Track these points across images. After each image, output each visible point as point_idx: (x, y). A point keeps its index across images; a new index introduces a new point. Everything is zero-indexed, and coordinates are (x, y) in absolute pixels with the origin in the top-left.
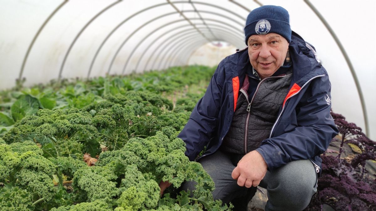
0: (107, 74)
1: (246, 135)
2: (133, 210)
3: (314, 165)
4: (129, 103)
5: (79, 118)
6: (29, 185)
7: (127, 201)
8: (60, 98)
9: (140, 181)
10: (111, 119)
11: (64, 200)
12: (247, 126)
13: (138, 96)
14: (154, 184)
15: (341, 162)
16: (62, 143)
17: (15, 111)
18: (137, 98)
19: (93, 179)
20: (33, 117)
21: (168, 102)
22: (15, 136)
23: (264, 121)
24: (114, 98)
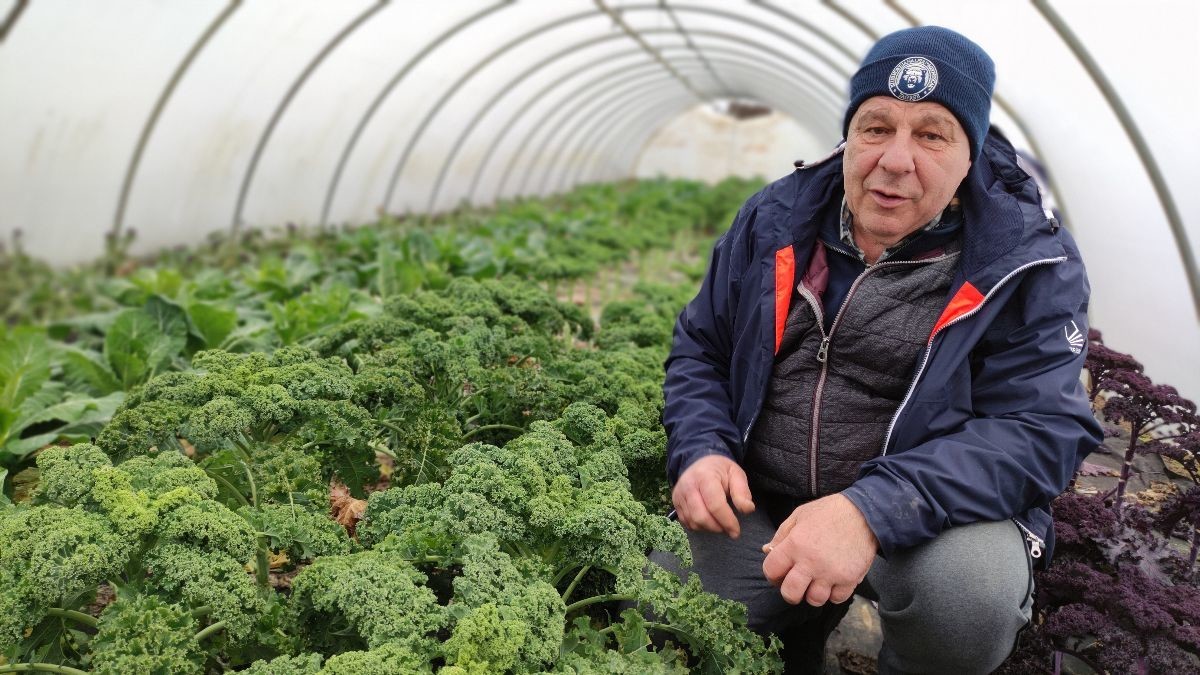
0: (382, 211)
1: (814, 439)
2: (489, 673)
3: (1024, 535)
4: (463, 326)
5: (316, 380)
6: (186, 590)
7: (472, 648)
8: (245, 298)
9: (506, 584)
10: (410, 380)
11: (284, 635)
12: (816, 410)
13: (487, 299)
14: (547, 594)
15: (1123, 518)
16: (270, 457)
17: (119, 349)
18: (484, 306)
19: (373, 581)
20: (179, 377)
21: (577, 317)
22: (132, 437)
23: (872, 396)
24: (413, 308)
